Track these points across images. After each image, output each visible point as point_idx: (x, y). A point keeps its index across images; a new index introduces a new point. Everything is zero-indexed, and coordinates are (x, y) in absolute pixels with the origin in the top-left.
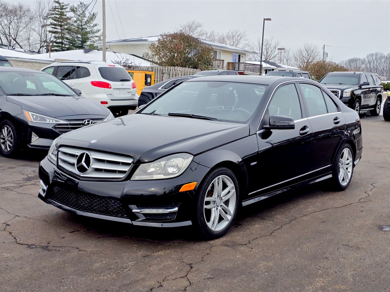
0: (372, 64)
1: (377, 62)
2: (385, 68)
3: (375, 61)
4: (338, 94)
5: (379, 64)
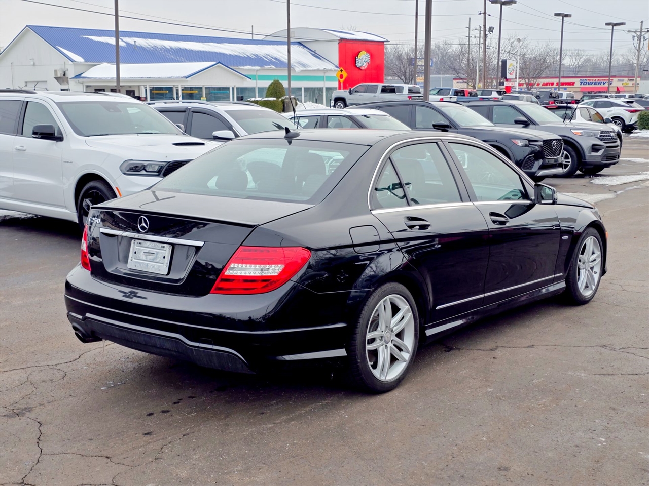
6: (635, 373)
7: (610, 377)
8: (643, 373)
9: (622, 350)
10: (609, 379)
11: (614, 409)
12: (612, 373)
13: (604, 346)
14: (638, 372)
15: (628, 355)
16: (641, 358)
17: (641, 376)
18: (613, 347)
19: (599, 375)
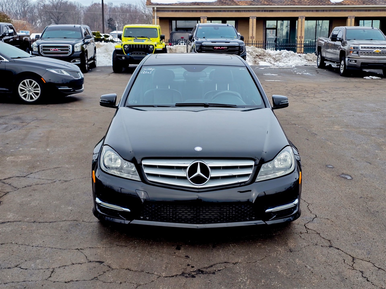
0: (4, 6)
1: (9, 5)
2: (18, 12)
3: (7, 4)
4: (70, 48)
5: (11, 7)
6: (44, 171)
7: (55, 167)
8: (41, 171)
9: (54, 181)
10: (55, 166)
11: (48, 157)
12: (55, 169)
13: (66, 181)
14: (43, 172)
15: (51, 179)
16: (43, 178)
17: (41, 170)
18: (60, 182)
19: (60, 167)
